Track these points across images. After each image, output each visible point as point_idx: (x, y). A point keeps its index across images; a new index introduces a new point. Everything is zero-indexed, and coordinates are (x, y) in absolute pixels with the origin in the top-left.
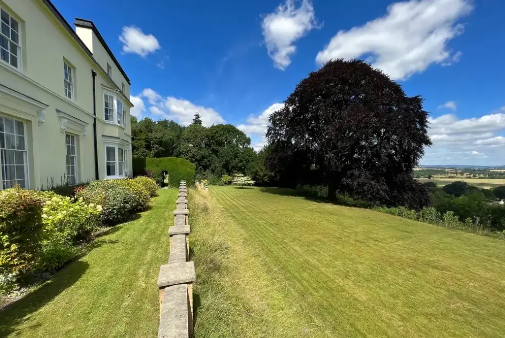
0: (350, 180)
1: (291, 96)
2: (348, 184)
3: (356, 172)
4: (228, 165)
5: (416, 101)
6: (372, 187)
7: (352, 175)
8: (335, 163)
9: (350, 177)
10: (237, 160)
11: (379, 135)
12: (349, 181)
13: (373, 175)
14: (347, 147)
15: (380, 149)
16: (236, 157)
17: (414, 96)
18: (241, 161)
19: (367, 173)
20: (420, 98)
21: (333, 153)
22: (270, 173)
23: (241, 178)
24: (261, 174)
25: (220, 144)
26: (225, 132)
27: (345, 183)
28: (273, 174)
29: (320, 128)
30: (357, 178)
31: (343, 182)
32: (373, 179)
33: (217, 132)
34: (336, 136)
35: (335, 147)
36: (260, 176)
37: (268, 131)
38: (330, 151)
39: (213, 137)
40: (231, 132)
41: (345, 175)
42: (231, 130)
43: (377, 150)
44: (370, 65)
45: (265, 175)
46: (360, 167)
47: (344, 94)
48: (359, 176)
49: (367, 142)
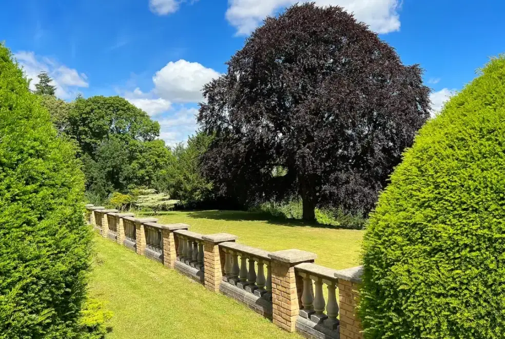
0: (334, 187)
1: (238, 55)
2: (332, 194)
3: (343, 176)
4: (117, 173)
5: (414, 71)
6: (364, 196)
7: (336, 179)
8: (313, 163)
9: (334, 184)
10: (135, 164)
11: (370, 120)
12: (334, 189)
13: (366, 179)
14: (328, 138)
15: (372, 140)
16: (132, 158)
17: (412, 65)
18: (142, 166)
19: (358, 176)
20: (418, 67)
21: (308, 147)
22: (204, 186)
23: (151, 196)
24: (189, 187)
25: (100, 134)
26: (109, 112)
27: (327, 192)
28: (210, 186)
29: (286, 110)
30: (343, 184)
31: (325, 190)
32: (366, 186)
33: (92, 110)
34: (312, 121)
35: (310, 139)
36: (186, 191)
37: (202, 112)
38: (304, 145)
39: (84, 120)
40: (121, 112)
41: (327, 181)
42: (121, 108)
43: (368, 143)
44: (352, 16)
45: (195, 189)
46: (347, 167)
47: (319, 58)
48: (347, 182)
49: (354, 131)
